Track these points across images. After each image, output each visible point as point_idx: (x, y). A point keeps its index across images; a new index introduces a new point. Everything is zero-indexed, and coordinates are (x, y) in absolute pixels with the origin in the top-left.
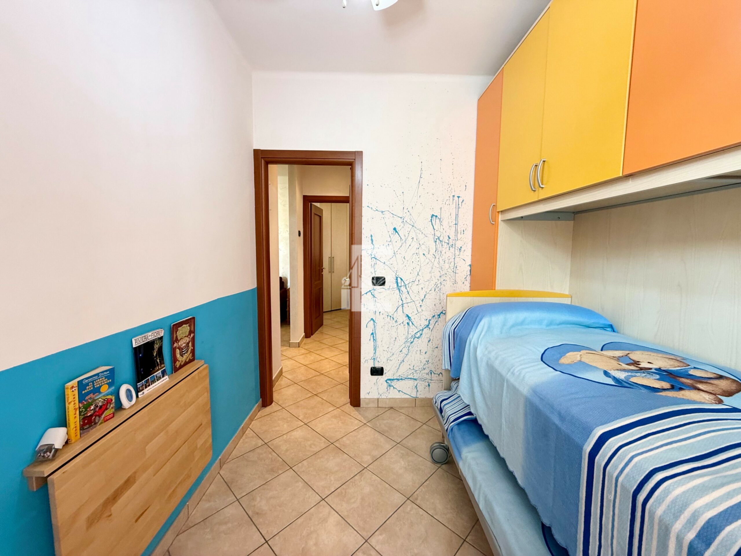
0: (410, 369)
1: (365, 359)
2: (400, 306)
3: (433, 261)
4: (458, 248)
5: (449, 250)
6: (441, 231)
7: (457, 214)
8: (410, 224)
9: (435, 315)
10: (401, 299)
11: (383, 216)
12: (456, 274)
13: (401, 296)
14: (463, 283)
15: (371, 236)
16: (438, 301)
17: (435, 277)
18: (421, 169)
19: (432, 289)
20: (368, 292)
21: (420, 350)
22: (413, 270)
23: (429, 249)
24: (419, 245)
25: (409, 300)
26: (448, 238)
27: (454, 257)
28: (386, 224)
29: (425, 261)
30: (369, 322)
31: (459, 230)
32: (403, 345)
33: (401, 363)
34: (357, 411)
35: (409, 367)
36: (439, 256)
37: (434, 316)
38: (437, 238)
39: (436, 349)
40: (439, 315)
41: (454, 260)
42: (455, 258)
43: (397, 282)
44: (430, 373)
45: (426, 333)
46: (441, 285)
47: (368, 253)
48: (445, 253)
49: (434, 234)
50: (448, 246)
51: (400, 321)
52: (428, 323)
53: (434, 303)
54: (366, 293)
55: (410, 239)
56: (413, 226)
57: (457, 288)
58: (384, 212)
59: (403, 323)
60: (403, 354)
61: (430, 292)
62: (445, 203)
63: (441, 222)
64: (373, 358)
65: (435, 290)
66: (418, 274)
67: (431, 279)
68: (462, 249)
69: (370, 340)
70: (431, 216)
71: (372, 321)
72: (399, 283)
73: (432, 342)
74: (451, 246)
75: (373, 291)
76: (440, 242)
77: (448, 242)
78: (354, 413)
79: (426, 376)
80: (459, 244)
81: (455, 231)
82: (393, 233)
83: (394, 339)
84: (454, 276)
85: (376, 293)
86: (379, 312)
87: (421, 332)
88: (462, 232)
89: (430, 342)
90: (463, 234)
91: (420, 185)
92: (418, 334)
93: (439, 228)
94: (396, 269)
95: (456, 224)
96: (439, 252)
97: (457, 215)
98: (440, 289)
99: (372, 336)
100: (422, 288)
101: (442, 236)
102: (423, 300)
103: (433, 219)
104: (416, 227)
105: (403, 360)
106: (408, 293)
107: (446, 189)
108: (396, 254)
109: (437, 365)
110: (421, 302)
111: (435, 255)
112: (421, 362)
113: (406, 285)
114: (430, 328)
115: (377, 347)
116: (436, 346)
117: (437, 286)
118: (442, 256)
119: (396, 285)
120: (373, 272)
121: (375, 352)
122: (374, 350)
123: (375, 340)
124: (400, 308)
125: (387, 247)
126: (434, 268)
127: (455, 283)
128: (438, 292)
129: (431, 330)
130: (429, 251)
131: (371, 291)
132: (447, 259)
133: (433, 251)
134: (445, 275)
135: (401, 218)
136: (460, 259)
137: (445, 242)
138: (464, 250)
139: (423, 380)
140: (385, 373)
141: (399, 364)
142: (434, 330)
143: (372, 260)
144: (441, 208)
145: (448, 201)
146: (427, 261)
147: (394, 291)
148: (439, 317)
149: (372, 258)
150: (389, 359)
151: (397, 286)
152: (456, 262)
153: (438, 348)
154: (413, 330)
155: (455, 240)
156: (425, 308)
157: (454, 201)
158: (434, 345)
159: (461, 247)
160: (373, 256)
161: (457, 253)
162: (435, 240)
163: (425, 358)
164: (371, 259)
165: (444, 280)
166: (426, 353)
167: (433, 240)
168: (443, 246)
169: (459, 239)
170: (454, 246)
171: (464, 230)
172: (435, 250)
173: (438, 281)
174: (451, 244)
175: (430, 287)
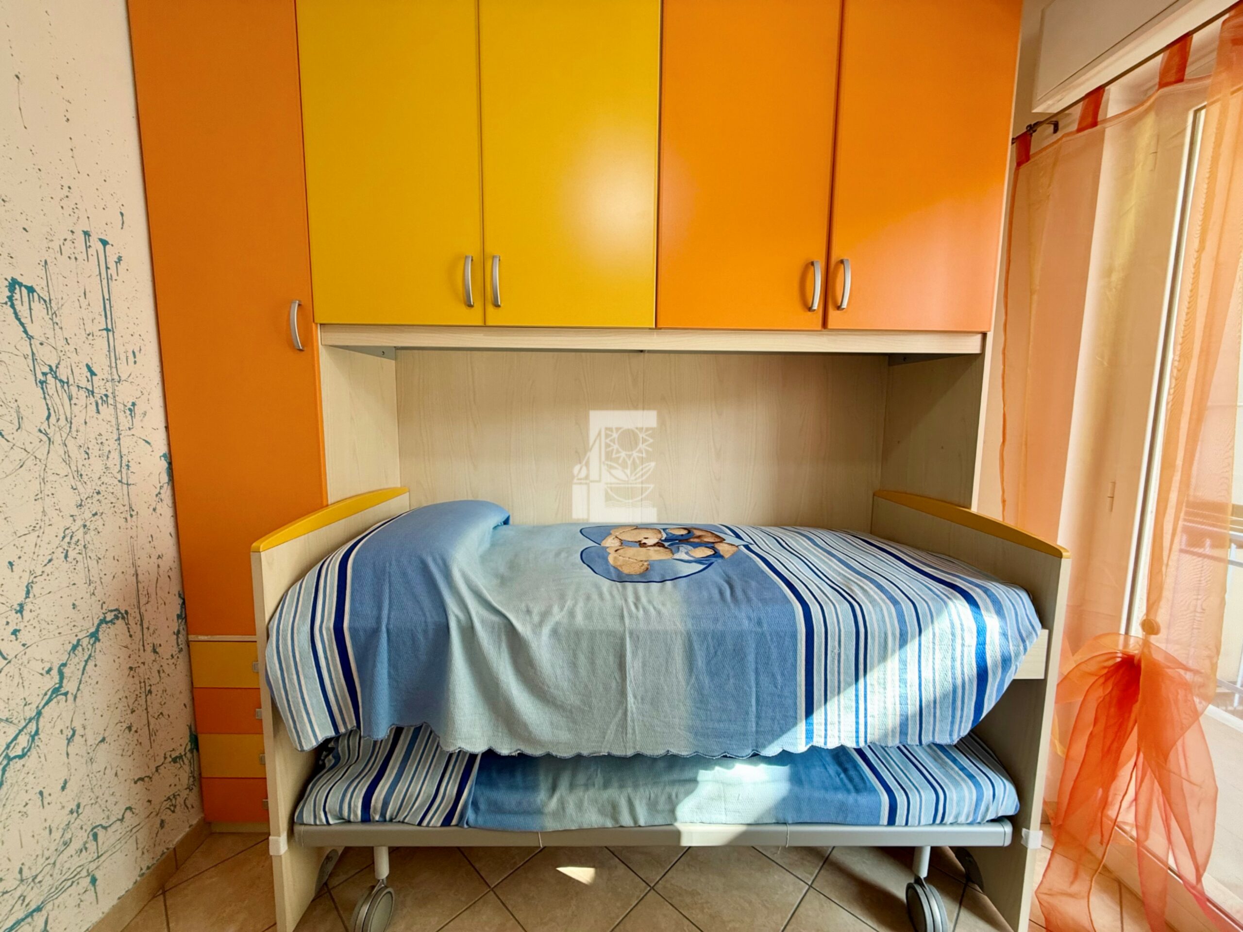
3: (41, 453)
4: (125, 406)
5: (98, 412)
6: (60, 349)
7: (107, 297)
9: (79, 640)
12: (131, 487)
14: (154, 510)
16: (83, 590)
17: (60, 510)
19: (54, 556)
21: (41, 793)
23: (18, 412)
26: (89, 374)
27: (116, 437)
31: (120, 350)
36: (64, 435)
37: (74, 648)
38: (46, 369)
39: (102, 745)
40: (95, 636)
41: (119, 444)
42: (119, 439)
44: (91, 837)
45: (56, 715)
46: (85, 533)
48: (86, 423)
49: (33, 354)
50: (92, 399)
52: (57, 679)
53: (68, 601)
57: (139, 528)
61: (48, 569)
62: (58, 249)
63: (54, 313)
65: (66, 557)
67: (46, 518)
68: (138, 410)
70: (7, 283)
73: (82, 736)
74: (103, 401)
76: (59, 385)
77: (90, 388)
79: (76, 862)
80: (125, 394)
81: (109, 351)
84: (125, 492)
87: (32, 727)
88: (130, 359)
89: (77, 738)
90: (135, 362)
92: (23, 740)
93: (50, 334)
95: (107, 330)
96: (62, 422)
97: (107, 303)
98: (84, 546)
101: (62, 363)
102: (21, 606)
103: (17, 296)
107: (57, 200)
110: (14, 617)
111: (46, 434)
112: (51, 831)
114: (66, 694)
116: (98, 739)
117: (75, 539)
118: (74, 434)
126: (50, 478)
127: (131, 516)
128: (79, 558)
129: (70, 697)
130: (20, 418)
132: (94, 441)
133: (36, 416)
134: (96, 497)
136: (135, 439)
137: (78, 387)
138: (145, 414)
139: (69, 883)
142: (87, 690)
144: (46, 262)
145: (68, 243)
146: (20, 455)
148: (97, 640)
152: (125, 451)
153: (107, 739)
155: (112, 380)
156: (36, 632)
157: (91, 251)
158: (90, 742)
159: (134, 404)
161: (125, 421)
163: (63, 807)
165: (96, 514)
167: (32, 378)
168: (74, 401)
169: (123, 378)
170: (111, 401)
171: (134, 353)
172: (46, 414)
173: (74, 520)
174: (99, 392)
175: (45, 552)
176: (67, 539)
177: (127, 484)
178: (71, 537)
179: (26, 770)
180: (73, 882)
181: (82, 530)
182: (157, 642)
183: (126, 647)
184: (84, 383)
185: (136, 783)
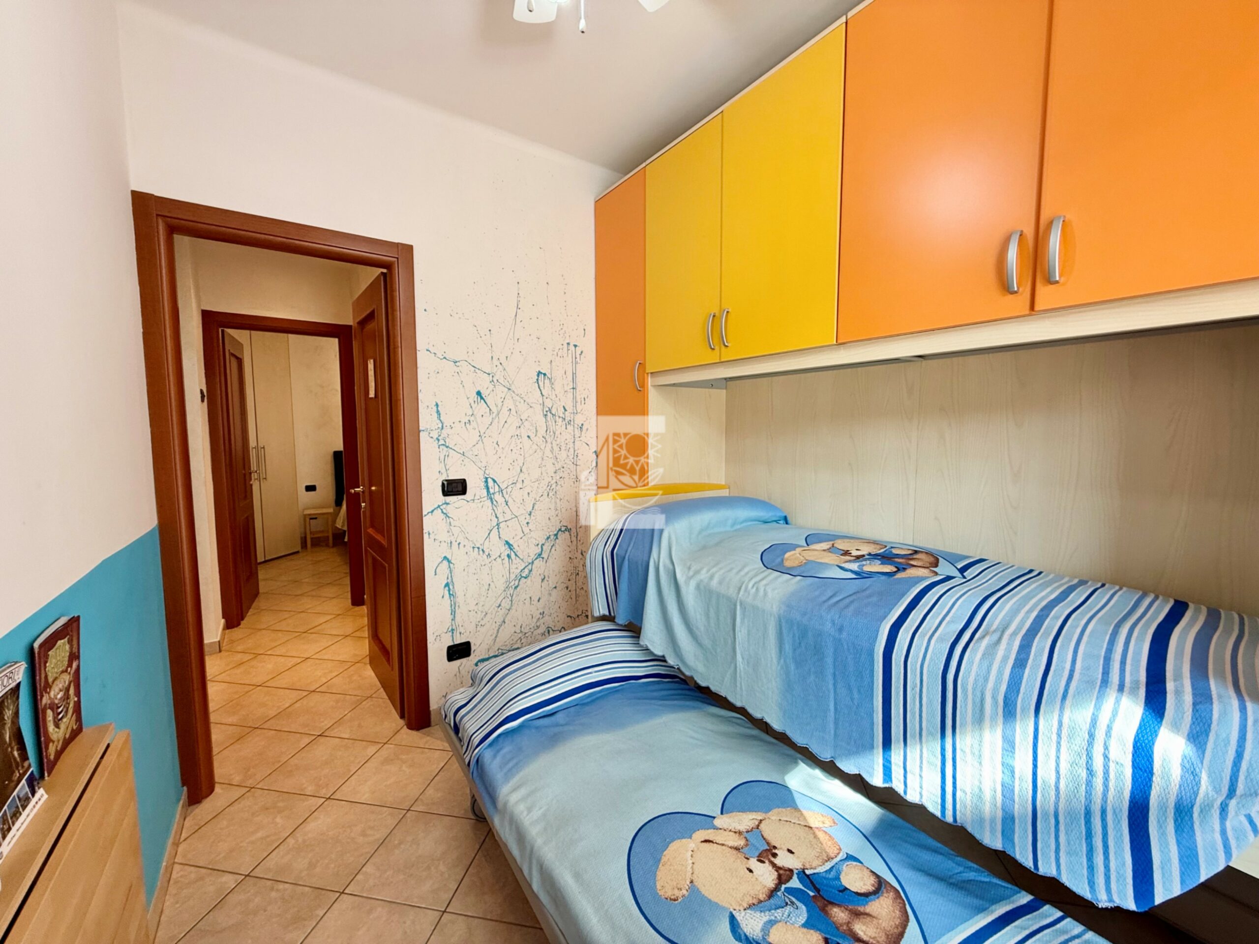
0: (515, 632)
1: (435, 635)
2: (494, 527)
3: (543, 447)
4: (578, 425)
5: (566, 428)
6: (553, 399)
7: (574, 372)
8: (504, 386)
9: (550, 536)
10: (496, 515)
11: (457, 370)
12: (578, 467)
13: (494, 510)
14: (588, 480)
15: (437, 405)
16: (553, 513)
17: (547, 473)
18: (518, 294)
19: (544, 494)
20: (435, 509)
21: (531, 598)
22: (513, 464)
23: (536, 429)
24: (520, 421)
25: (508, 516)
26: (564, 411)
27: (573, 441)
28: (464, 383)
29: (531, 447)
30: (440, 565)
31: (578, 398)
32: (503, 594)
33: (501, 626)
34: (428, 736)
35: (513, 630)
36: (552, 439)
37: (548, 538)
38: (547, 409)
39: (555, 589)
40: (556, 535)
41: (574, 445)
42: (574, 442)
43: (488, 488)
44: (547, 631)
45: (539, 566)
46: (556, 486)
47: (432, 437)
48: (561, 434)
49: (543, 403)
50: (564, 422)
51: (495, 555)
52: (540, 550)
53: (548, 516)
54: (432, 512)
55: (505, 410)
56: (509, 389)
57: (580, 488)
58: (459, 361)
59: (500, 556)
60: (503, 610)
61: (541, 499)
62: (556, 354)
63: (553, 384)
64: (450, 629)
65: (548, 495)
66: (521, 470)
67: (542, 476)
68: (584, 428)
69: (443, 597)
70: (537, 373)
71: (445, 563)
72: (490, 488)
73: (548, 581)
74: (569, 423)
75: (444, 506)
76: (552, 416)
77: (564, 417)
78: (425, 740)
80: (579, 419)
81: (573, 399)
82: (476, 400)
83: (487, 587)
84: (575, 469)
85: (449, 509)
86: (458, 542)
87: (530, 567)
88: (583, 402)
89: (545, 580)
90: (584, 404)
91: (518, 321)
92: (526, 571)
93: (550, 393)
94: (484, 464)
95: (573, 388)
96: (552, 433)
97: (574, 375)
98: (556, 492)
99: (447, 588)
100: (529, 493)
101: (554, 406)
102: (531, 512)
103: (540, 378)
104: (515, 391)
105: (504, 620)
106: (507, 504)
107: (558, 331)
108: (483, 437)
109: (557, 616)
110: (528, 517)
111: (545, 438)
112: (532, 617)
113: (502, 491)
114: (543, 558)
115: (457, 608)
116: (554, 586)
117: (552, 488)
118: (556, 438)
119: (485, 491)
120: (443, 471)
121: (454, 617)
122: (451, 614)
123: (453, 595)
124: (495, 530)
125: (467, 425)
126: (545, 458)
127: (577, 481)
128: (553, 497)
129: (545, 561)
130: (537, 431)
131: (441, 507)
132: (563, 443)
133: (542, 431)
134: (562, 469)
135: (489, 374)
136: (582, 442)
137: (559, 417)
138: (587, 429)
140: (474, 651)
141: (497, 628)
142: (551, 560)
143: (441, 450)
144: (551, 361)
145: (561, 350)
146: (535, 447)
147: (482, 503)
148: (557, 538)
149: (439, 445)
150: (480, 624)
151: (488, 494)
152: (576, 448)
153: (557, 588)
154: (518, 566)
155: (574, 413)
156: (534, 526)
157: (570, 352)
158: (550, 585)
159: (582, 425)
160: (442, 442)
161: (577, 433)
162: (545, 413)
163: (538, 609)
164: (439, 448)
165: (561, 478)
166: (539, 601)
167: (542, 413)
168: (557, 423)
169: (579, 411)
170: (572, 423)
171: (584, 399)
172: (546, 429)
173: (553, 479)
174: (568, 419)
175: (540, 492)
176: (549, 487)
177: (576, 465)
179: (526, 585)
181: (555, 484)
182: (584, 550)
183: (569, 546)
184: (561, 415)
185: (568, 616)
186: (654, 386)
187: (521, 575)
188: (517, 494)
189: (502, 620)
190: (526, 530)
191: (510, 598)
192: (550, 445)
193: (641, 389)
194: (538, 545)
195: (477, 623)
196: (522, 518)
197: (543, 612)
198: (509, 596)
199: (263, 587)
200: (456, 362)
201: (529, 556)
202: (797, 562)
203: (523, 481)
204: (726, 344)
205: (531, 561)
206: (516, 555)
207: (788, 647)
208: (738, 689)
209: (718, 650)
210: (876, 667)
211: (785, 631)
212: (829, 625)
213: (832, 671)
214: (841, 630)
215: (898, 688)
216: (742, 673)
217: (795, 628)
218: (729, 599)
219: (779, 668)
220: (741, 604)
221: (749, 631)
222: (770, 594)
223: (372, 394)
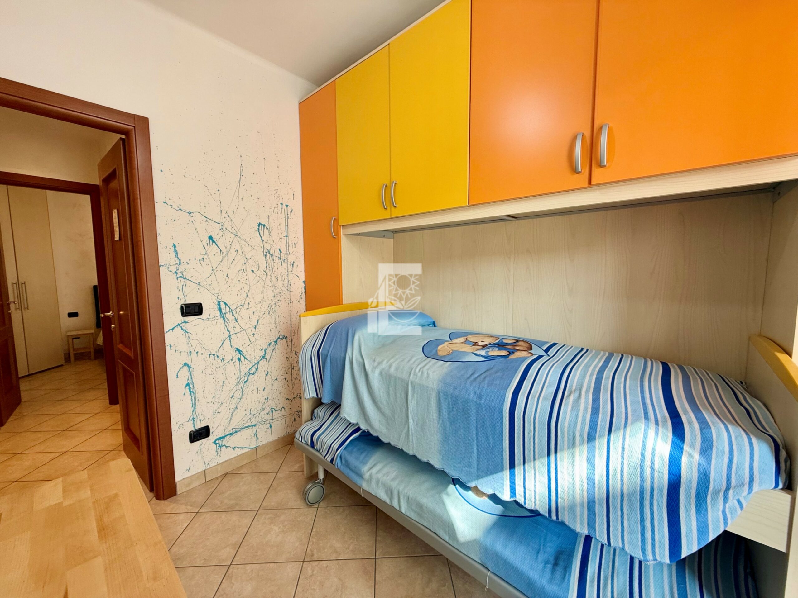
0: (246, 415)
1: (179, 424)
2: (226, 338)
3: (264, 278)
4: (291, 263)
5: (282, 265)
6: (271, 244)
7: (287, 225)
8: (232, 233)
9: (271, 342)
10: (228, 329)
11: (192, 219)
12: (291, 292)
13: (226, 326)
14: (299, 301)
15: (175, 246)
16: (274, 326)
17: (268, 297)
18: (241, 165)
19: (266, 312)
20: (175, 327)
21: (257, 388)
22: (241, 291)
23: (258, 265)
24: (245, 259)
25: (238, 329)
26: (279, 252)
27: (287, 274)
28: (197, 230)
29: (255, 279)
30: (181, 370)
31: (290, 243)
32: (235, 388)
33: (234, 411)
34: (174, 503)
35: (245, 413)
36: (271, 273)
37: (270, 344)
38: (267, 251)
39: (276, 381)
40: (276, 342)
41: (288, 277)
42: (288, 275)
43: (220, 309)
44: (271, 411)
45: (263, 365)
47: (171, 271)
48: (277, 269)
49: (263, 246)
50: (280, 261)
51: (228, 358)
52: (264, 353)
53: (269, 329)
54: (173, 329)
55: (233, 251)
56: (236, 235)
57: (293, 308)
58: (193, 213)
59: (232, 360)
60: (236, 399)
61: (264, 316)
62: (272, 211)
63: (270, 232)
64: (191, 418)
65: (269, 313)
66: (247, 295)
67: (264, 300)
68: (295, 265)
69: (184, 394)
70: (258, 224)
71: (186, 368)
72: (222, 309)
73: (270, 375)
74: (283, 261)
75: (184, 324)
76: (270, 256)
77: (280, 257)
78: (171, 507)
79: (266, 417)
80: (291, 259)
81: (286, 244)
82: (208, 243)
83: (222, 384)
84: (289, 294)
85: (187, 327)
86: (196, 351)
87: (256, 366)
88: (294, 246)
89: (268, 375)
90: (295, 247)
91: (242, 185)
92: (254, 369)
93: (269, 239)
94: (217, 291)
95: (286, 236)
96: (271, 268)
97: (287, 226)
98: (275, 311)
99: (188, 387)
100: (254, 312)
101: (272, 248)
102: (256, 326)
103: (260, 228)
104: (241, 237)
105: (237, 406)
106: (236, 321)
107: (273, 195)
108: (215, 271)
109: (278, 400)
110: (253, 329)
111: (266, 272)
112: (259, 402)
113: (232, 311)
114: (266, 359)
115: (197, 401)
116: (275, 378)
117: (272, 308)
118: (274, 272)
119: (218, 311)
120: (182, 297)
121: (195, 408)
122: (192, 407)
123: (193, 392)
124: (227, 341)
125: (202, 262)
126: (266, 286)
127: (291, 303)
128: (273, 314)
129: (268, 361)
130: (259, 267)
131: (181, 325)
132: (280, 275)
133: (263, 266)
134: (279, 294)
135: (219, 223)
136: (293, 275)
137: (276, 256)
138: (297, 266)
139: (263, 423)
140: (212, 433)
141: (231, 413)
142: (272, 360)
143: (179, 281)
144: (269, 216)
145: (276, 208)
146: (257, 278)
147: (216, 321)
148: (277, 344)
149: (178, 277)
150: (217, 412)
151: (220, 314)
152: (289, 279)
153: (278, 380)
154: (246, 366)
155: (287, 254)
156: (259, 336)
157: (283, 210)
158: (273, 378)
159: (294, 262)
160: (180, 275)
161: (290, 269)
162: (265, 253)
163: (263, 396)
164: (177, 279)
165: (279, 300)
166: (264, 390)
167: (263, 254)
168: (274, 261)
169: (291, 253)
170: (286, 261)
171: (295, 244)
172: (266, 265)
173: (272, 301)
174: (282, 258)
175: (263, 310)
176: (270, 307)
177: (290, 291)
178: (271, 307)
179: (253, 379)
180: (264, 423)
181: (274, 305)
182: (297, 351)
183: (286, 349)
184: (278, 255)
185: (286, 399)
186: (344, 235)
187: (249, 372)
188: (244, 313)
189: (235, 407)
190: (252, 339)
191: (241, 390)
192: (269, 277)
193: (336, 237)
194: (262, 350)
195: (214, 411)
196: (249, 331)
197: (268, 398)
198: (240, 388)
199: (24, 396)
200: (191, 213)
201: (255, 358)
202: (447, 352)
203: (249, 303)
204: (395, 205)
205: (257, 362)
206: (245, 358)
207: (445, 411)
208: (411, 443)
209: (396, 417)
210: (504, 420)
211: (442, 401)
212: (472, 395)
213: (475, 425)
214: (480, 397)
215: (519, 434)
216: (413, 432)
217: (449, 398)
218: (403, 380)
219: (439, 425)
220: (412, 383)
221: (417, 402)
222: (431, 376)
223: (117, 237)
